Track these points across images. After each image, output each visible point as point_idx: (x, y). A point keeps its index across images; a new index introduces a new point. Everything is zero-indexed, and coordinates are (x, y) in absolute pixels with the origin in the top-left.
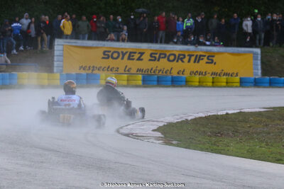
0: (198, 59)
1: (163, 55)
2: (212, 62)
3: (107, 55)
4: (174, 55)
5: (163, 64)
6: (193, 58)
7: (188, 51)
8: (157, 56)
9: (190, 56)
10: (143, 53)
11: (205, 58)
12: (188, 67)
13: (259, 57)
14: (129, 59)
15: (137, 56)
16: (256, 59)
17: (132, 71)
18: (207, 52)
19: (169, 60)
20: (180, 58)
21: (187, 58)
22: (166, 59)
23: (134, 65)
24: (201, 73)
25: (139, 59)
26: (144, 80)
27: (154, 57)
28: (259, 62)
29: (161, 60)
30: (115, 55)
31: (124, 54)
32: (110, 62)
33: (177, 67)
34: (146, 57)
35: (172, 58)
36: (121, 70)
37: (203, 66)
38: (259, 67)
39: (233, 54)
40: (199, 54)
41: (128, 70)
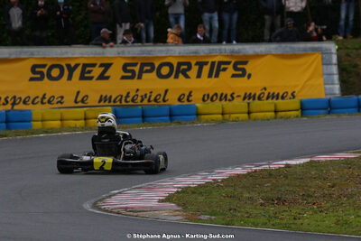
0: (216, 70)
1: (148, 66)
3: (38, 73)
4: (170, 65)
5: (150, 84)
6: (206, 69)
7: (196, 55)
8: (137, 69)
9: (201, 65)
10: (107, 66)
11: (230, 67)
12: (198, 84)
13: (334, 59)
14: (82, 78)
15: (97, 71)
16: (327, 63)
17: (90, 102)
18: (232, 54)
19: (160, 76)
20: (181, 69)
21: (195, 69)
22: (154, 74)
23: (93, 89)
24: (223, 97)
25: (102, 77)
27: (129, 72)
28: (335, 69)
29: (145, 76)
30: (55, 73)
31: (71, 69)
32: (47, 87)
33: (176, 87)
34: (116, 72)
35: (165, 70)
36: (69, 101)
37: (226, 82)
38: (336, 78)
39: (283, 56)
40: (217, 59)
41: (81, 101)
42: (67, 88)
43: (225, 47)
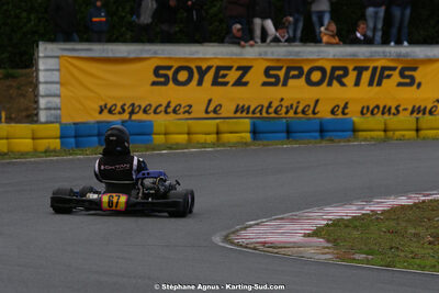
0: (379, 76)
1: (295, 70)
2: (412, 81)
3: (162, 76)
4: (322, 70)
5: (297, 92)
6: (366, 76)
7: (354, 58)
8: (281, 74)
9: (360, 70)
10: (245, 70)
11: (396, 74)
12: (356, 94)
14: (215, 83)
15: (233, 76)
17: (224, 112)
18: (398, 58)
19: (309, 82)
20: (336, 75)
21: (353, 75)
22: (302, 81)
23: (229, 97)
24: (386, 110)
25: (239, 83)
26: (255, 132)
27: (273, 77)
29: (291, 82)
30: (183, 76)
31: (202, 73)
32: (172, 94)
33: (332, 94)
34: (256, 76)
35: (316, 76)
36: (199, 110)
37: (389, 93)
40: (379, 64)
41: (213, 111)
42: (195, 95)
43: (392, 49)
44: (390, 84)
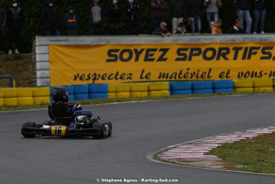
0: (249, 53)
1: (196, 51)
2: (270, 56)
3: (113, 56)
4: (213, 50)
5: (197, 64)
6: (241, 53)
7: (233, 41)
8: (188, 53)
9: (237, 50)
10: (167, 50)
11: (259, 51)
12: (235, 65)
14: (146, 59)
15: (157, 55)
17: (152, 78)
18: (261, 42)
19: (205, 58)
20: (222, 53)
21: (232, 53)
22: (201, 57)
23: (155, 68)
24: (254, 74)
25: (161, 59)
26: (172, 90)
27: (182, 55)
29: (194, 58)
30: (126, 55)
31: (138, 53)
32: (119, 67)
33: (218, 66)
34: (171, 55)
35: (209, 54)
36: (136, 77)
37: (256, 63)
40: (249, 45)
41: (145, 77)
42: (134, 67)
43: (256, 36)
44: (256, 58)
